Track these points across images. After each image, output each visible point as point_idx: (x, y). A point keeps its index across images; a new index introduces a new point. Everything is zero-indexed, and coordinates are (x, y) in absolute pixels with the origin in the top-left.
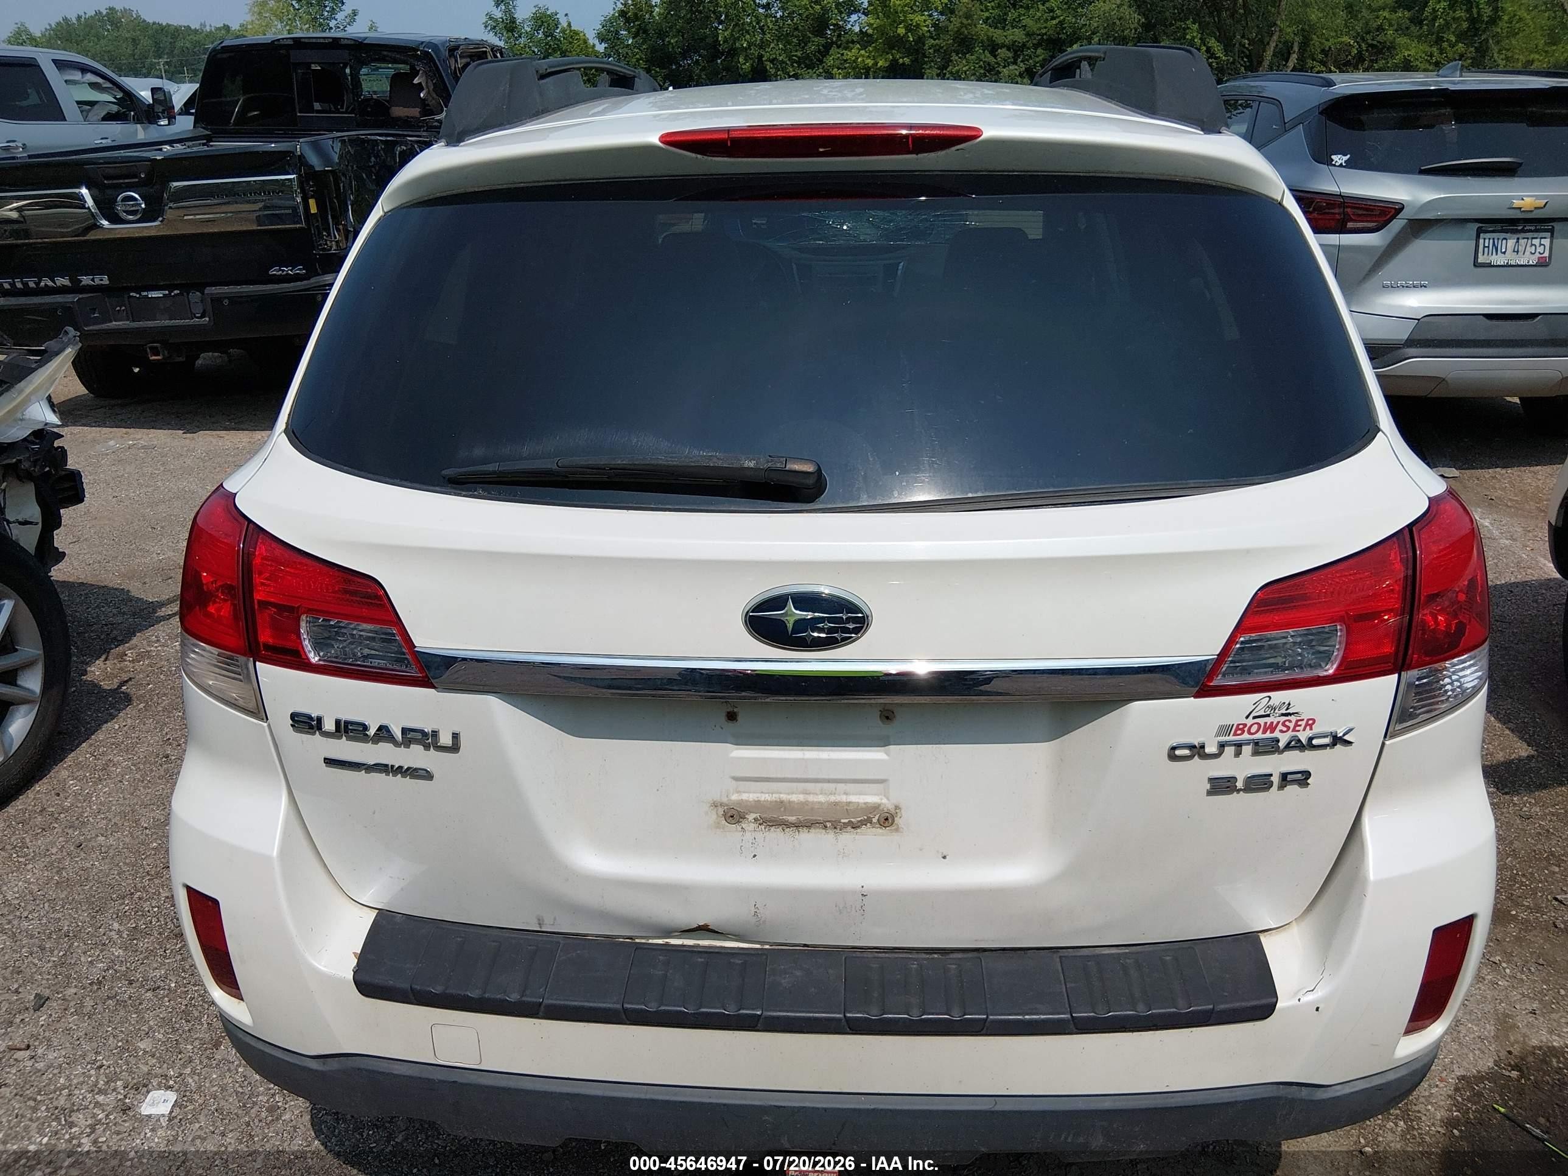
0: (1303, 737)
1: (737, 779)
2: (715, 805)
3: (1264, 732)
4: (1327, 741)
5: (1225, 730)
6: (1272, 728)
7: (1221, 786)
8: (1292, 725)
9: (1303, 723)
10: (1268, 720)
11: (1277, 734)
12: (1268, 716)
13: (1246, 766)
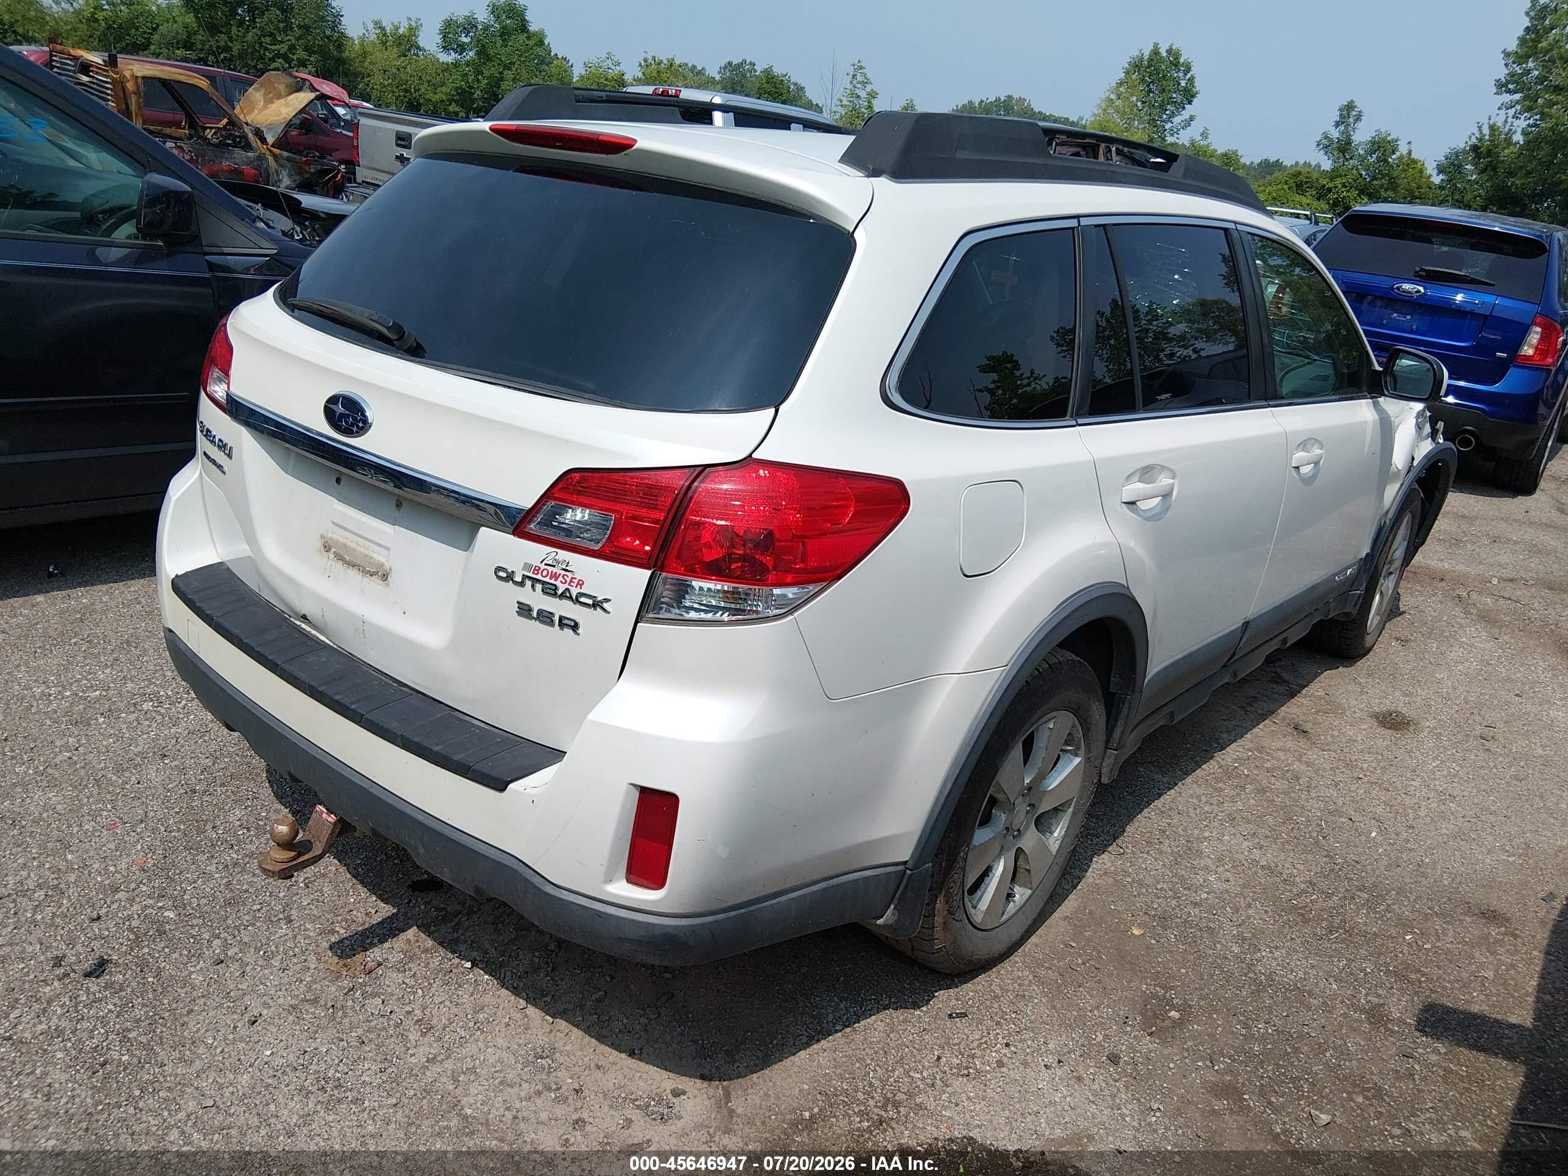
0: (574, 592)
1: (334, 523)
2: (322, 537)
3: (551, 579)
4: (590, 602)
5: (527, 567)
6: (555, 576)
7: (524, 610)
8: (568, 580)
9: (576, 581)
10: (555, 570)
11: (558, 583)
12: (554, 566)
13: (539, 601)
